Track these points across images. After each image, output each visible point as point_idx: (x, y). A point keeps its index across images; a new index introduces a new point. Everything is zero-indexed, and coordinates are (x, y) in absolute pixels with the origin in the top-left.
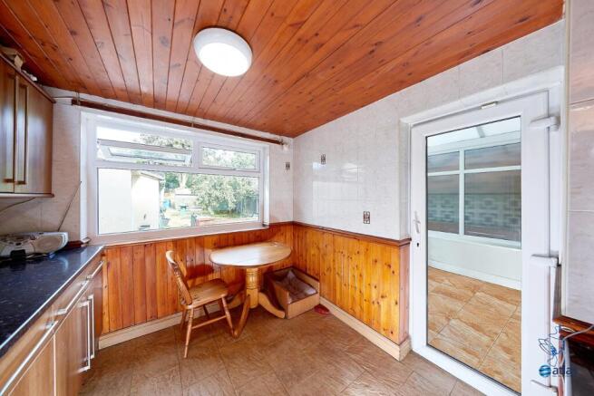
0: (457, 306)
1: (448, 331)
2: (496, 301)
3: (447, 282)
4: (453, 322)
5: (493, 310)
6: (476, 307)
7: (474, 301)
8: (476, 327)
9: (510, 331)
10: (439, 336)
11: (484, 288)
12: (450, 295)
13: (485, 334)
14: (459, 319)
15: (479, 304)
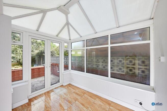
0: (78, 97)
1: (75, 105)
2: (89, 98)
3: (77, 90)
4: (77, 102)
5: (88, 100)
6: (84, 98)
7: (83, 97)
8: (82, 104)
9: (92, 107)
10: (72, 106)
11: (87, 93)
12: (77, 94)
13: (85, 107)
14: (79, 101)
15: (85, 98)
